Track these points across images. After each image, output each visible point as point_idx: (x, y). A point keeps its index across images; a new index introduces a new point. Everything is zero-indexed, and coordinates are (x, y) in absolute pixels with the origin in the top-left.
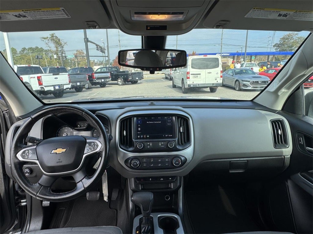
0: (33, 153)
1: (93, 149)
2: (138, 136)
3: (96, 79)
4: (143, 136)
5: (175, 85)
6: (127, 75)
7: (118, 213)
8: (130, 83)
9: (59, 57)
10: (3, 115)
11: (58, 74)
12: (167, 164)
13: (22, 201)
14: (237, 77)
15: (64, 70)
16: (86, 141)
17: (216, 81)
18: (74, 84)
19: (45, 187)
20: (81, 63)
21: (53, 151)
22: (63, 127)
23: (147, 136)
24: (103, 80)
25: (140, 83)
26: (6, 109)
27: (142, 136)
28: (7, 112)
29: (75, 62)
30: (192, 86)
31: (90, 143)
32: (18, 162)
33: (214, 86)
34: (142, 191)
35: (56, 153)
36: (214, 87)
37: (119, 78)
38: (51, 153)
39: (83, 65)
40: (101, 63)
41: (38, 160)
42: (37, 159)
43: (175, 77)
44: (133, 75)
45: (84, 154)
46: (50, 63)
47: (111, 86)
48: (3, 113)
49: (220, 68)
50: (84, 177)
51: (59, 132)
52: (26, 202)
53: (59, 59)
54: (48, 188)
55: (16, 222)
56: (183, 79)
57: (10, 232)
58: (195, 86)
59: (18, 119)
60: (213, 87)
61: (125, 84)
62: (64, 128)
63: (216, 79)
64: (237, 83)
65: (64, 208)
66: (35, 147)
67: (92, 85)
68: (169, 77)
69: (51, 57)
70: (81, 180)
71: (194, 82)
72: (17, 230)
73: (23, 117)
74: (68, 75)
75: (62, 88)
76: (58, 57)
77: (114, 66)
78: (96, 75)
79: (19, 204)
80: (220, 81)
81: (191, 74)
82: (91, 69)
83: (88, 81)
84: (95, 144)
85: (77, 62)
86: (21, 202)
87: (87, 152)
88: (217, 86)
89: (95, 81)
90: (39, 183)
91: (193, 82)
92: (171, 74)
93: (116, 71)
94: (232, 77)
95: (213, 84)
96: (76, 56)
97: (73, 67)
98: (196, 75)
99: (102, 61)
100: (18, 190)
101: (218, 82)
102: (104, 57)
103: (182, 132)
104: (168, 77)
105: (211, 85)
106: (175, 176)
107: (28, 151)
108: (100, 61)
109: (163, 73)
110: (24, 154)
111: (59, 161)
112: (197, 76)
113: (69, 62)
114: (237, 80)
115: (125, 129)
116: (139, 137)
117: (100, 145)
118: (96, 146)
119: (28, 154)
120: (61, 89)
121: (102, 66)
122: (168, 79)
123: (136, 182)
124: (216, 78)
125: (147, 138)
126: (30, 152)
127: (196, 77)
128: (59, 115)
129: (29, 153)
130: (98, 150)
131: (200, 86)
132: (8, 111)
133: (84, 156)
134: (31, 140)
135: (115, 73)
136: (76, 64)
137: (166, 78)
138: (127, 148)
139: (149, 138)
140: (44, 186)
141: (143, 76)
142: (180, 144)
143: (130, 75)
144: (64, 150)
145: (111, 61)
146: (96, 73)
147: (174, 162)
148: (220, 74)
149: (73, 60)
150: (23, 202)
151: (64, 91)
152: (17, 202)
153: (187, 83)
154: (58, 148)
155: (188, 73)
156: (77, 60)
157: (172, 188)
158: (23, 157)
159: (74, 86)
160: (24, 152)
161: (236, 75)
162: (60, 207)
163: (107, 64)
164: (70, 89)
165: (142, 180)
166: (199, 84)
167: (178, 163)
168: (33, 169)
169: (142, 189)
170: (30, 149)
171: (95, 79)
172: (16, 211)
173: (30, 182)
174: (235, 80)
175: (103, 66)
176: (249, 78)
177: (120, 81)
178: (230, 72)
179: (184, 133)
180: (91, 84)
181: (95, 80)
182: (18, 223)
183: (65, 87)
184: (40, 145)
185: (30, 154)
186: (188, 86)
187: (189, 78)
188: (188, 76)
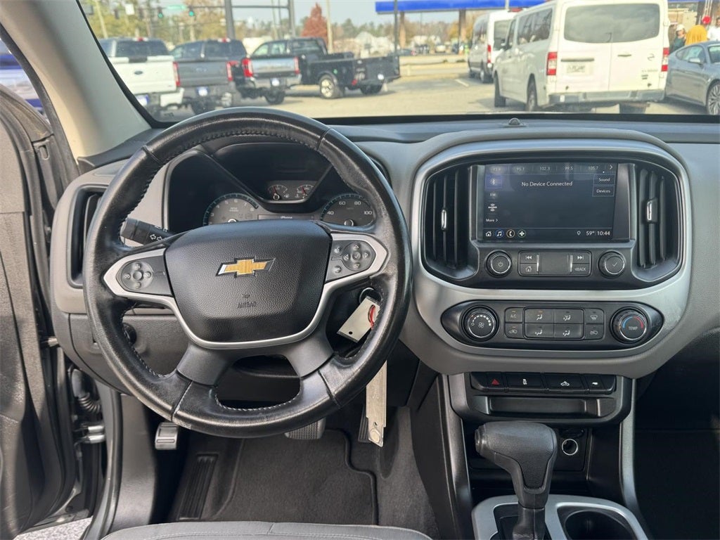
0: (156, 274)
1: (355, 267)
2: (485, 232)
3: (256, 78)
4: (505, 232)
5: (504, 99)
6: (348, 64)
7: (378, 484)
8: (359, 91)
9: (140, 11)
10: (33, 156)
11: (144, 60)
12: (592, 333)
13: (91, 428)
14: (715, 71)
15: (158, 48)
16: (331, 237)
17: (646, 82)
18: (192, 93)
19: (200, 388)
20: (206, 28)
21: (224, 266)
22: (223, 199)
23: (517, 231)
24: (276, 82)
25: (389, 92)
26: (42, 136)
27: (500, 234)
28: (44, 146)
29: (186, 26)
30: (562, 99)
31: (345, 247)
32: (109, 300)
33: (637, 98)
34: (494, 418)
35: (235, 275)
36: (638, 102)
37: (325, 74)
38: (217, 275)
39: (214, 33)
40: (266, 30)
41: (173, 296)
42: (170, 293)
43: (505, 71)
44: (368, 66)
45: (324, 283)
46: (114, 29)
47: (301, 102)
48: (33, 146)
49: (662, 40)
50: (325, 360)
51: (213, 215)
52: (103, 432)
53: (142, 16)
54: (207, 391)
55: (75, 491)
56: (532, 77)
57: (58, 517)
58: (573, 100)
59: (85, 167)
60: (632, 102)
61: (341, 94)
62: (226, 202)
63: (645, 77)
64: (716, 89)
65: (212, 459)
66: (160, 252)
67: (244, 96)
68: (482, 74)
69: (116, 11)
70: (318, 370)
71: (569, 86)
72: (79, 514)
73: (98, 161)
74: (175, 63)
75: (157, 102)
76: (138, 11)
77: (308, 37)
78: (254, 66)
79: (82, 436)
80: (659, 83)
81: (562, 61)
82: (238, 47)
83: (232, 84)
84: (365, 247)
85: (194, 26)
86: (87, 432)
87: (338, 275)
89: (252, 85)
90: (177, 372)
91: (567, 88)
92: (489, 61)
93: (313, 52)
94: (698, 70)
95: (634, 93)
96: (191, 8)
97: (182, 42)
98: (579, 64)
99: (270, 24)
100: (80, 396)
101: (651, 88)
102: (276, 10)
103: (651, 222)
104: (479, 74)
105: (628, 98)
106: (613, 375)
107: (141, 265)
108: (263, 24)
109: (463, 61)
110: (126, 276)
111: (245, 300)
112: (582, 68)
113: (169, 28)
114: (716, 81)
115: (444, 206)
116: (489, 235)
117: (381, 254)
118: (365, 256)
119: (139, 275)
120: (152, 107)
121: (269, 39)
122: (479, 78)
123: (472, 387)
124: (645, 73)
125: (517, 239)
126: (147, 267)
127: (577, 71)
128: (221, 151)
129: (143, 273)
130: (373, 269)
131: (591, 99)
132: (47, 141)
133: (328, 287)
134: (139, 232)
135: (313, 59)
136: (189, 32)
137: (473, 76)
138: (452, 272)
139: (527, 239)
140: (194, 382)
141: (398, 69)
142: (642, 262)
143: (360, 66)
144: (261, 266)
145: (298, 22)
146: (255, 58)
147: (621, 324)
148: (660, 60)
149: (183, 21)
150: (95, 433)
151: (163, 113)
152: (76, 431)
153: (545, 88)
154: (239, 259)
155: (552, 56)
156: (195, 20)
157: (599, 415)
158: (124, 284)
159: (191, 98)
160: (126, 269)
161: (713, 62)
162: (200, 455)
163: (284, 33)
164: (179, 106)
165: (495, 382)
166: (585, 95)
167: (635, 328)
168: (137, 331)
169: (493, 413)
170: (145, 260)
171: (252, 79)
172: (75, 457)
173: (149, 369)
174: (709, 80)
175: (273, 36)
177: (326, 86)
178: (693, 56)
179: (657, 225)
180: (238, 95)
181: (253, 82)
182: (82, 491)
183: (165, 100)
184: (175, 248)
185: (146, 275)
186: (548, 100)
187: (553, 72)
188: (552, 67)
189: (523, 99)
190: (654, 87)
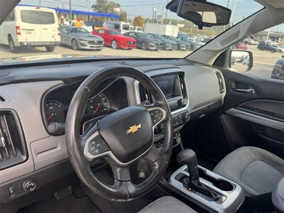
12: (180, 121)
14: (72, 36)
16: (147, 110)
17: (54, 39)
30: (25, 44)
33: (52, 44)
45: (152, 126)
56: (10, 35)
58: (30, 44)
64: (74, 41)
80: (58, 39)
81: (22, 29)
88: (56, 44)
91: (26, 40)
94: (67, 35)
95: (51, 42)
98: (29, 31)
105: (49, 44)
112: (31, 33)
114: (73, 39)
117: (164, 112)
124: (53, 36)
127: (29, 34)
130: (165, 118)
147: (186, 117)
148: (57, 32)
153: (17, 39)
155: (18, 28)
161: (71, 32)
174: (71, 39)
176: (85, 37)
186: (19, 44)
187: (19, 34)
188: (18, 31)
189: (8, 44)
190: (57, 40)
